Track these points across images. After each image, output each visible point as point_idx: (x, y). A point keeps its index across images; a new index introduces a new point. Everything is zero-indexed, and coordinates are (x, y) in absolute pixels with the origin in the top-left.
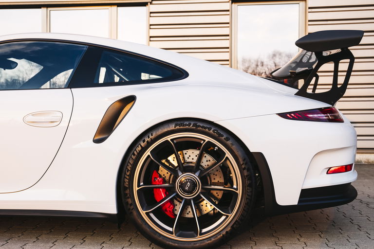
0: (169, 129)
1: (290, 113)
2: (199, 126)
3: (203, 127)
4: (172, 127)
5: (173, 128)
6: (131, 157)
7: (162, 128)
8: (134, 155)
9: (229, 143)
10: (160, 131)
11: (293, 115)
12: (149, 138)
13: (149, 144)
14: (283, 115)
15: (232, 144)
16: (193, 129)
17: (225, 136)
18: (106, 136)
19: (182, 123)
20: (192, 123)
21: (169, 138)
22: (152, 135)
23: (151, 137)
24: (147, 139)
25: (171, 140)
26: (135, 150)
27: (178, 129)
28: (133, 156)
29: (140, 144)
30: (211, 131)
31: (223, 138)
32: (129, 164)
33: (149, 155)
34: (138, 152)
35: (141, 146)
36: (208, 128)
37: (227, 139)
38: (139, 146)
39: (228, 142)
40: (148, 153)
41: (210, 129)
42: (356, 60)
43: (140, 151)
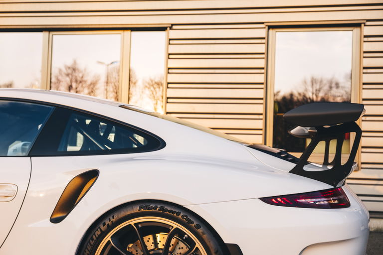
0: (133, 212)
1: (276, 197)
2: (166, 210)
3: (171, 211)
4: (136, 209)
5: (138, 211)
6: (89, 242)
7: (125, 210)
8: (92, 239)
9: (200, 231)
10: (123, 214)
11: (279, 200)
12: (110, 221)
13: (110, 228)
14: (268, 200)
15: (203, 233)
16: (160, 213)
17: (195, 223)
18: (64, 215)
19: (147, 205)
20: (159, 206)
21: (132, 222)
22: (113, 218)
23: (112, 219)
24: (107, 222)
25: (134, 224)
26: (94, 234)
27: (142, 212)
28: (91, 241)
29: (99, 228)
30: (180, 217)
31: (193, 225)
32: (86, 250)
33: (109, 241)
34: (97, 236)
35: (101, 230)
36: (177, 213)
37: (198, 227)
38: (99, 229)
39: (198, 230)
40: (108, 238)
41: (178, 214)
42: (363, 134)
43: (99, 236)
